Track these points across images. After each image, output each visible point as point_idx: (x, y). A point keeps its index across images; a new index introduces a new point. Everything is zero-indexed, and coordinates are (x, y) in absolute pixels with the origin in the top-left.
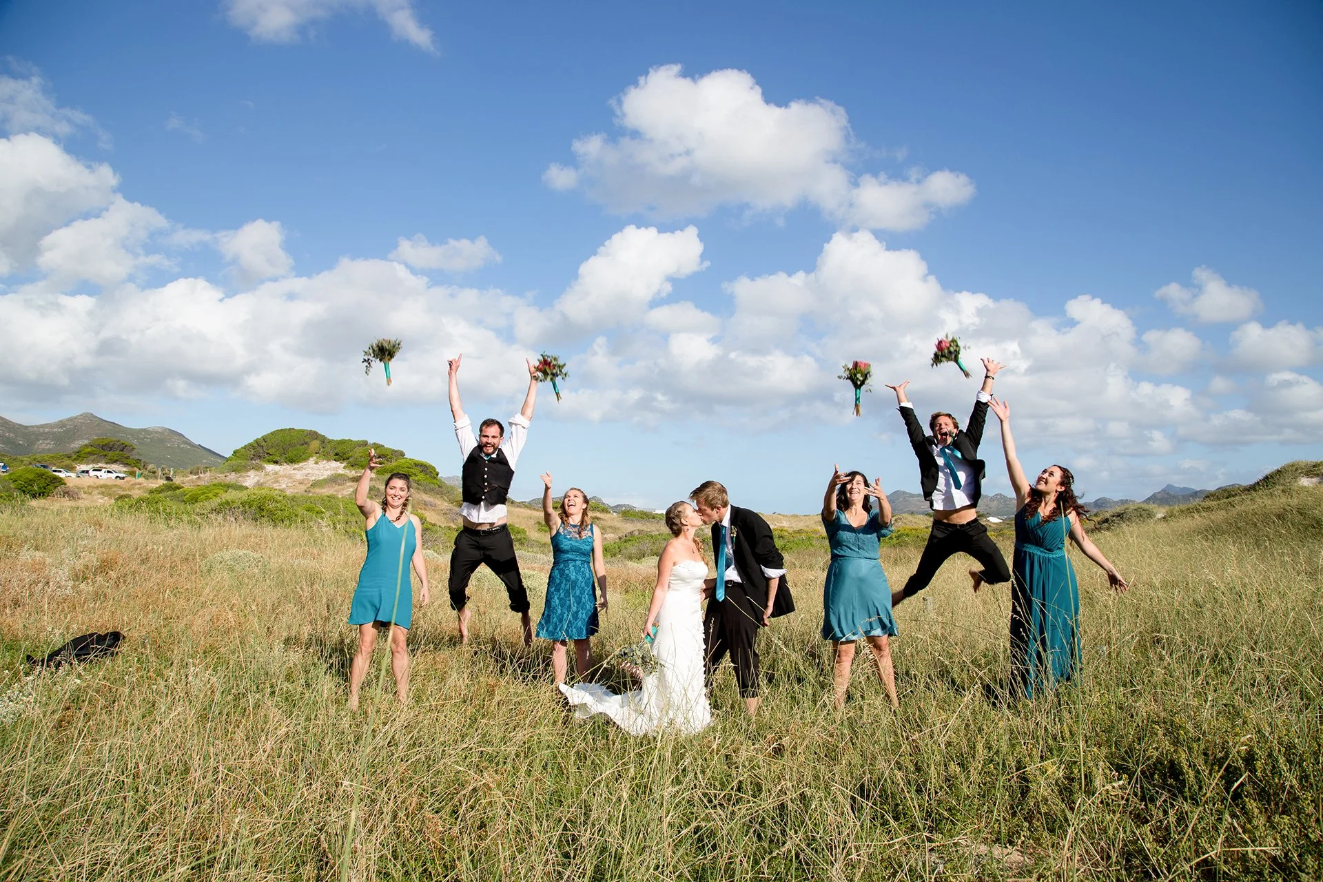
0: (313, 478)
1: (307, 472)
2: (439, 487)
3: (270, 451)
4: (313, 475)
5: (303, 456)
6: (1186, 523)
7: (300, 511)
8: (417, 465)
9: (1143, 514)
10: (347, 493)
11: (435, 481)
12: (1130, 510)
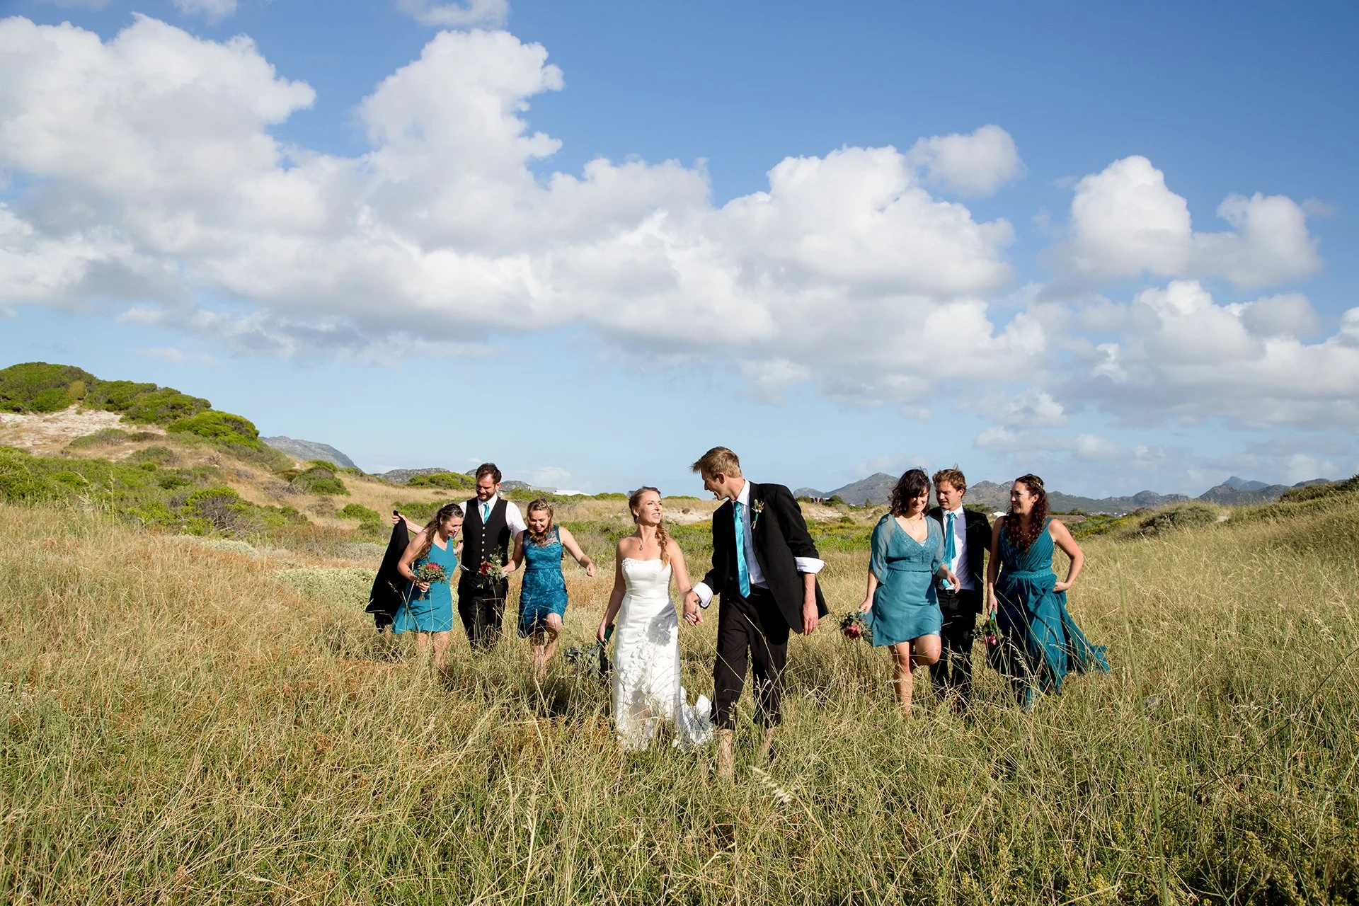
0: (74, 434)
1: (65, 426)
2: (260, 451)
3: (7, 394)
4: (73, 430)
5: (59, 403)
6: (1258, 530)
7: (54, 483)
8: (227, 419)
9: (1200, 517)
10: (125, 457)
11: (253, 443)
12: (1184, 510)
